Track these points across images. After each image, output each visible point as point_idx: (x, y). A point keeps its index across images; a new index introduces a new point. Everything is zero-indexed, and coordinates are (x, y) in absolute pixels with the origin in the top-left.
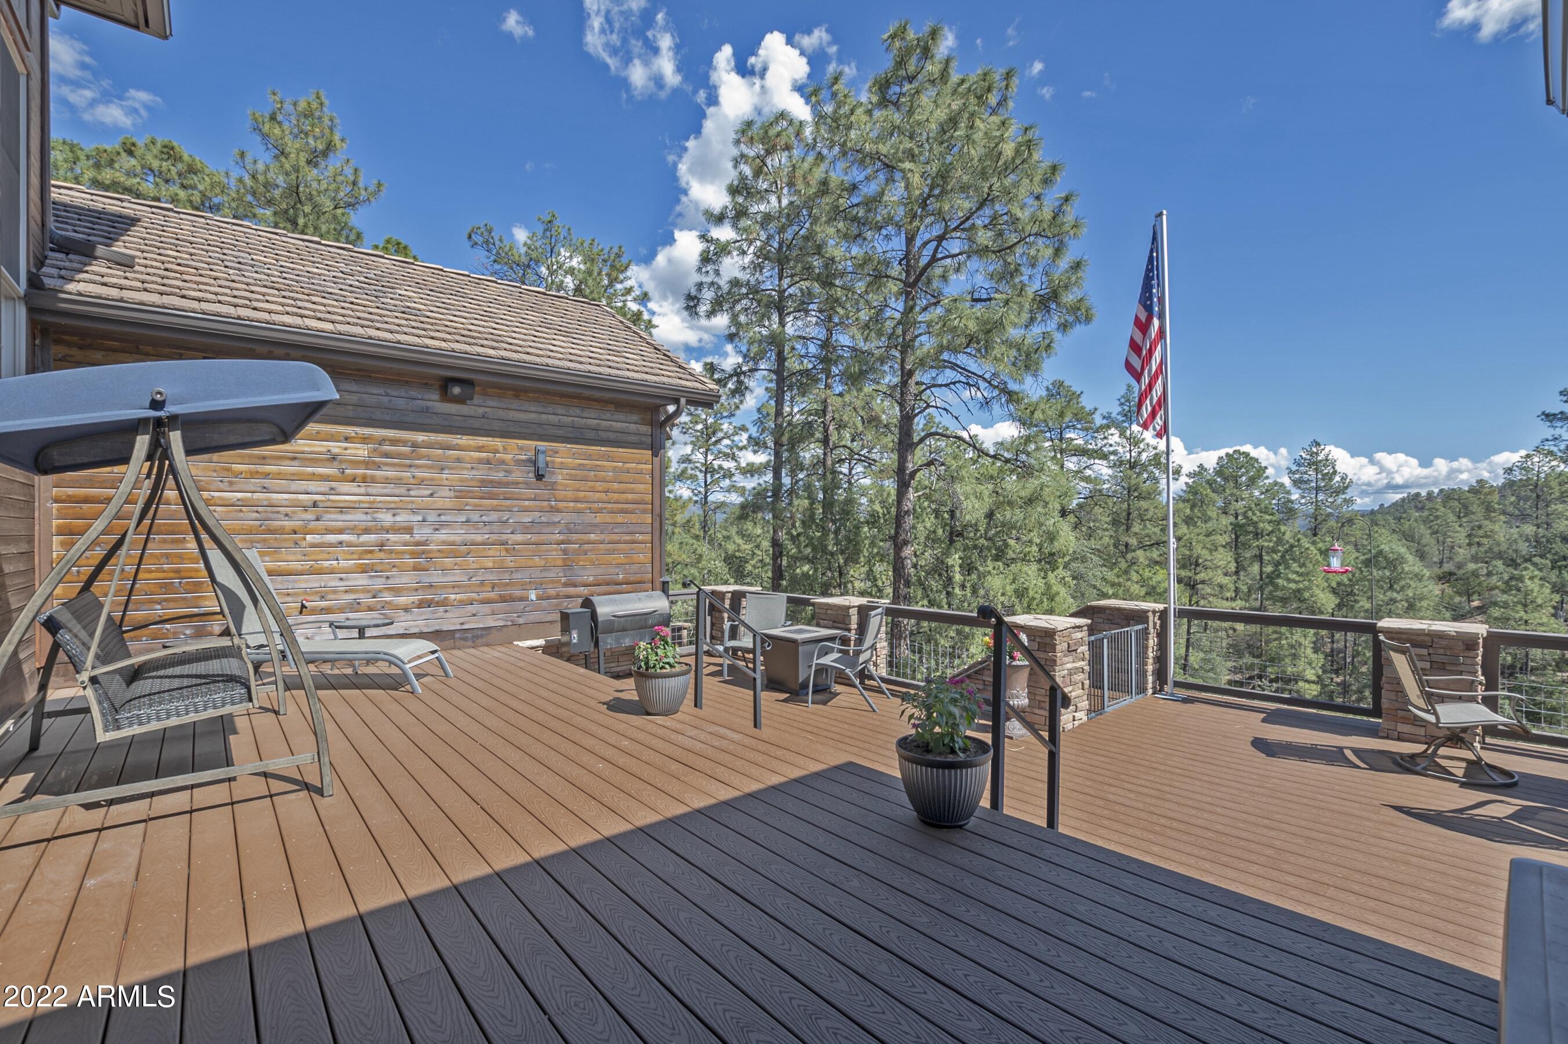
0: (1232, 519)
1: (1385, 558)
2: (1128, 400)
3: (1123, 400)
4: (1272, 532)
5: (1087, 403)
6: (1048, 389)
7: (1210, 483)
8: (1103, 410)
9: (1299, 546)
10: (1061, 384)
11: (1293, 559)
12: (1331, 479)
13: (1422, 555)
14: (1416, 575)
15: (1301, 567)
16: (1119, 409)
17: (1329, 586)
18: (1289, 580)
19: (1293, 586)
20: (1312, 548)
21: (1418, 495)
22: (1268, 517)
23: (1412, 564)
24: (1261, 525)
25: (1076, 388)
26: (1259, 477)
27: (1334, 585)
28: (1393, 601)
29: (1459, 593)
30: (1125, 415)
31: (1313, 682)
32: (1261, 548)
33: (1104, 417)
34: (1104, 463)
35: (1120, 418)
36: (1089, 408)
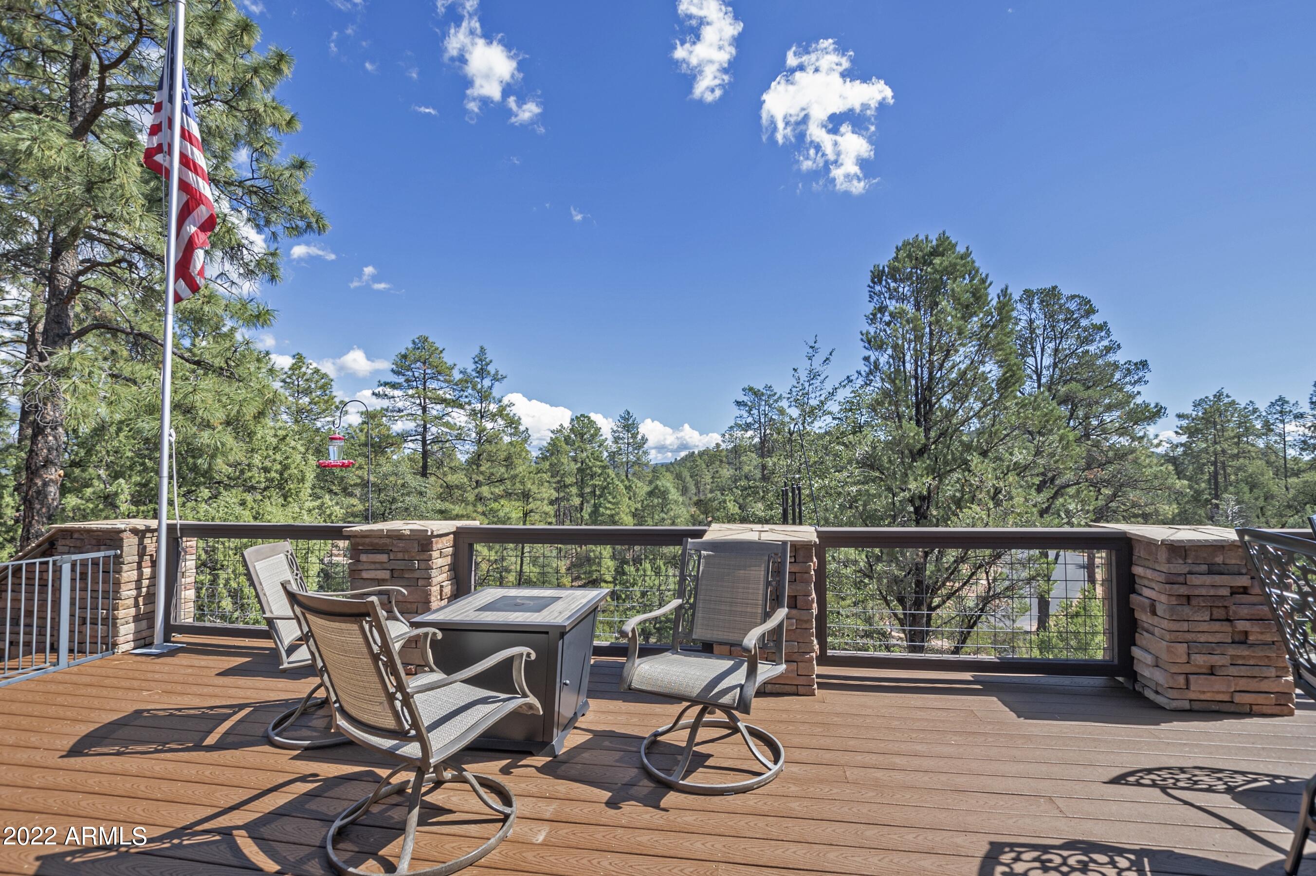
0: (579, 465)
1: (660, 490)
2: (480, 360)
3: (476, 359)
4: (601, 474)
5: (448, 358)
6: (414, 342)
7: (567, 440)
8: (460, 366)
9: (613, 483)
10: (426, 339)
11: (609, 493)
12: (636, 438)
13: (684, 491)
14: (676, 501)
15: (613, 498)
16: (474, 367)
17: (631, 511)
18: (606, 508)
19: (608, 512)
20: (620, 485)
21: (693, 453)
22: (599, 463)
23: (674, 494)
24: (594, 469)
25: (439, 345)
26: (596, 435)
27: (633, 510)
28: (663, 519)
29: (703, 513)
30: (478, 372)
31: (610, 582)
32: (595, 486)
33: (461, 372)
34: (462, 411)
35: (474, 374)
36: (450, 363)
